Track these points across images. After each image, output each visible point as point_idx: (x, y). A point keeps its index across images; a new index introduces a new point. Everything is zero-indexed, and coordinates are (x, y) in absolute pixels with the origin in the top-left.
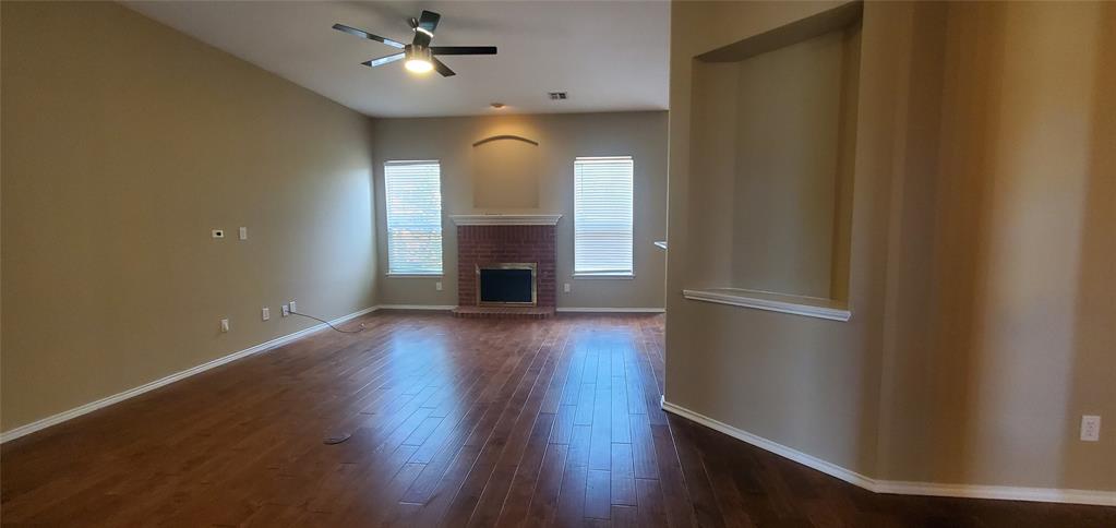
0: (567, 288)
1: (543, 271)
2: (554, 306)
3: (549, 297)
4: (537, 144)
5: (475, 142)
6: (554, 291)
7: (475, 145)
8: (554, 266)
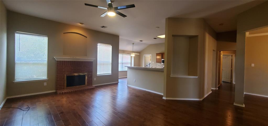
0: (95, 79)
1: (89, 75)
2: (92, 85)
3: (90, 82)
4: (86, 37)
5: (64, 32)
6: (92, 80)
7: (64, 33)
8: (92, 73)
